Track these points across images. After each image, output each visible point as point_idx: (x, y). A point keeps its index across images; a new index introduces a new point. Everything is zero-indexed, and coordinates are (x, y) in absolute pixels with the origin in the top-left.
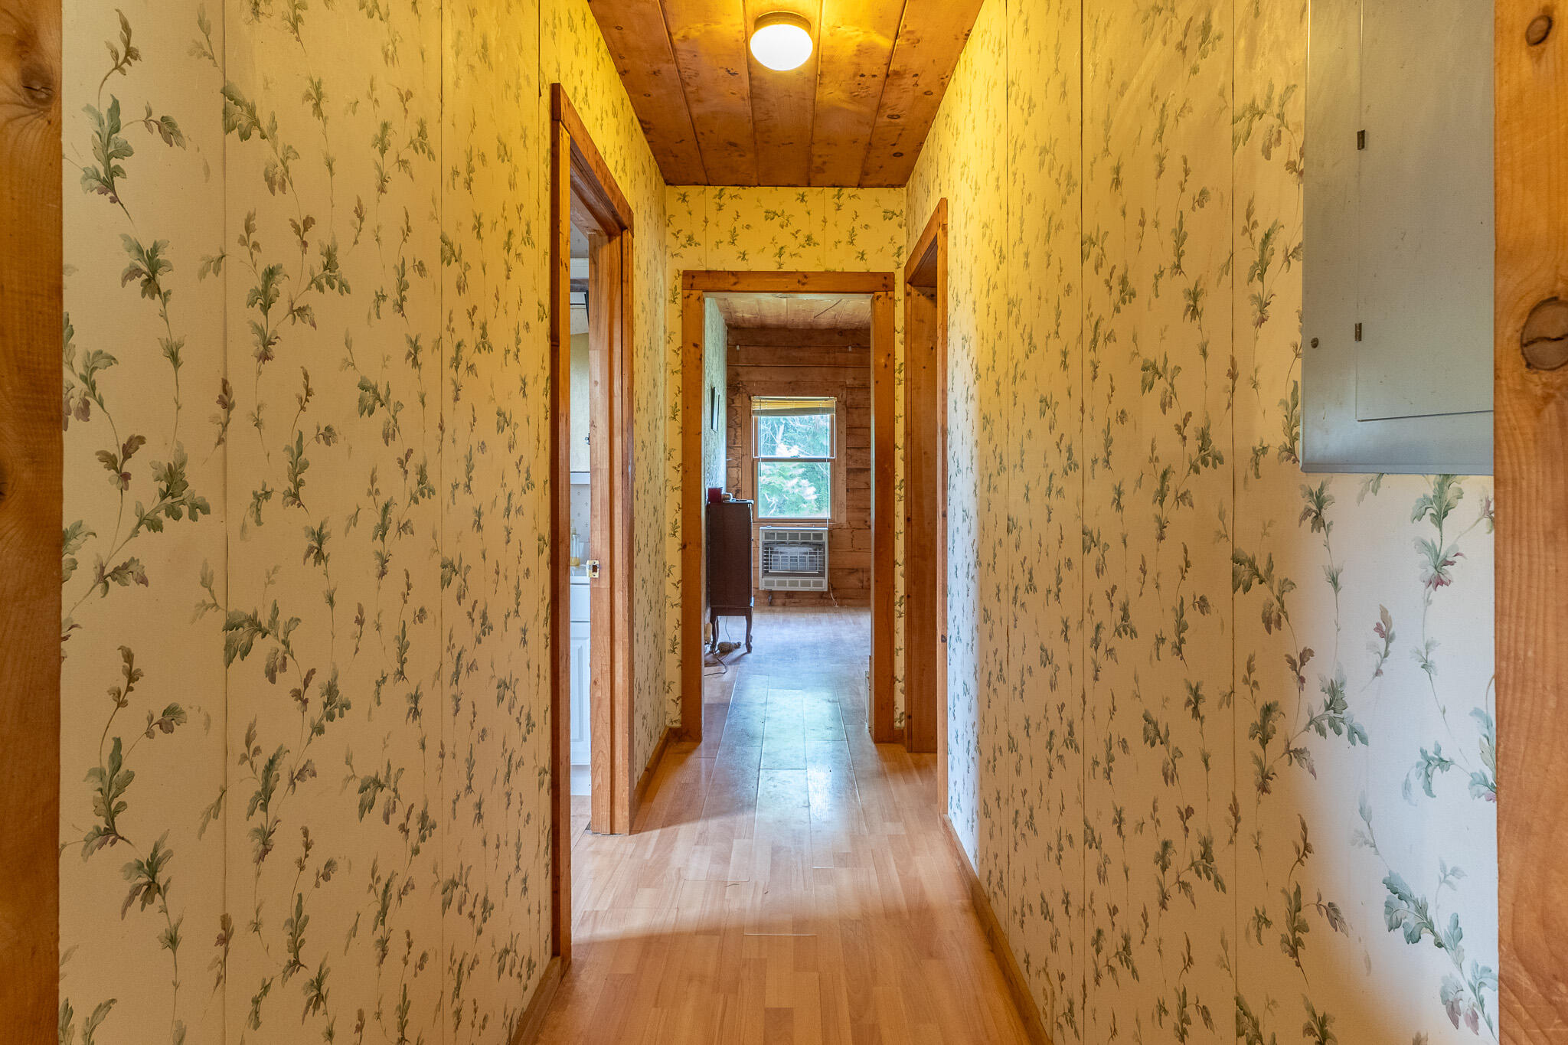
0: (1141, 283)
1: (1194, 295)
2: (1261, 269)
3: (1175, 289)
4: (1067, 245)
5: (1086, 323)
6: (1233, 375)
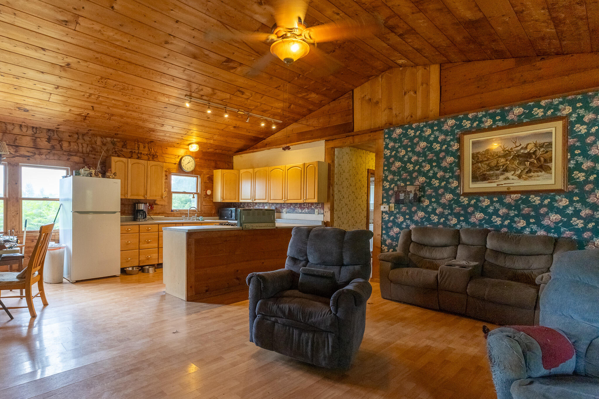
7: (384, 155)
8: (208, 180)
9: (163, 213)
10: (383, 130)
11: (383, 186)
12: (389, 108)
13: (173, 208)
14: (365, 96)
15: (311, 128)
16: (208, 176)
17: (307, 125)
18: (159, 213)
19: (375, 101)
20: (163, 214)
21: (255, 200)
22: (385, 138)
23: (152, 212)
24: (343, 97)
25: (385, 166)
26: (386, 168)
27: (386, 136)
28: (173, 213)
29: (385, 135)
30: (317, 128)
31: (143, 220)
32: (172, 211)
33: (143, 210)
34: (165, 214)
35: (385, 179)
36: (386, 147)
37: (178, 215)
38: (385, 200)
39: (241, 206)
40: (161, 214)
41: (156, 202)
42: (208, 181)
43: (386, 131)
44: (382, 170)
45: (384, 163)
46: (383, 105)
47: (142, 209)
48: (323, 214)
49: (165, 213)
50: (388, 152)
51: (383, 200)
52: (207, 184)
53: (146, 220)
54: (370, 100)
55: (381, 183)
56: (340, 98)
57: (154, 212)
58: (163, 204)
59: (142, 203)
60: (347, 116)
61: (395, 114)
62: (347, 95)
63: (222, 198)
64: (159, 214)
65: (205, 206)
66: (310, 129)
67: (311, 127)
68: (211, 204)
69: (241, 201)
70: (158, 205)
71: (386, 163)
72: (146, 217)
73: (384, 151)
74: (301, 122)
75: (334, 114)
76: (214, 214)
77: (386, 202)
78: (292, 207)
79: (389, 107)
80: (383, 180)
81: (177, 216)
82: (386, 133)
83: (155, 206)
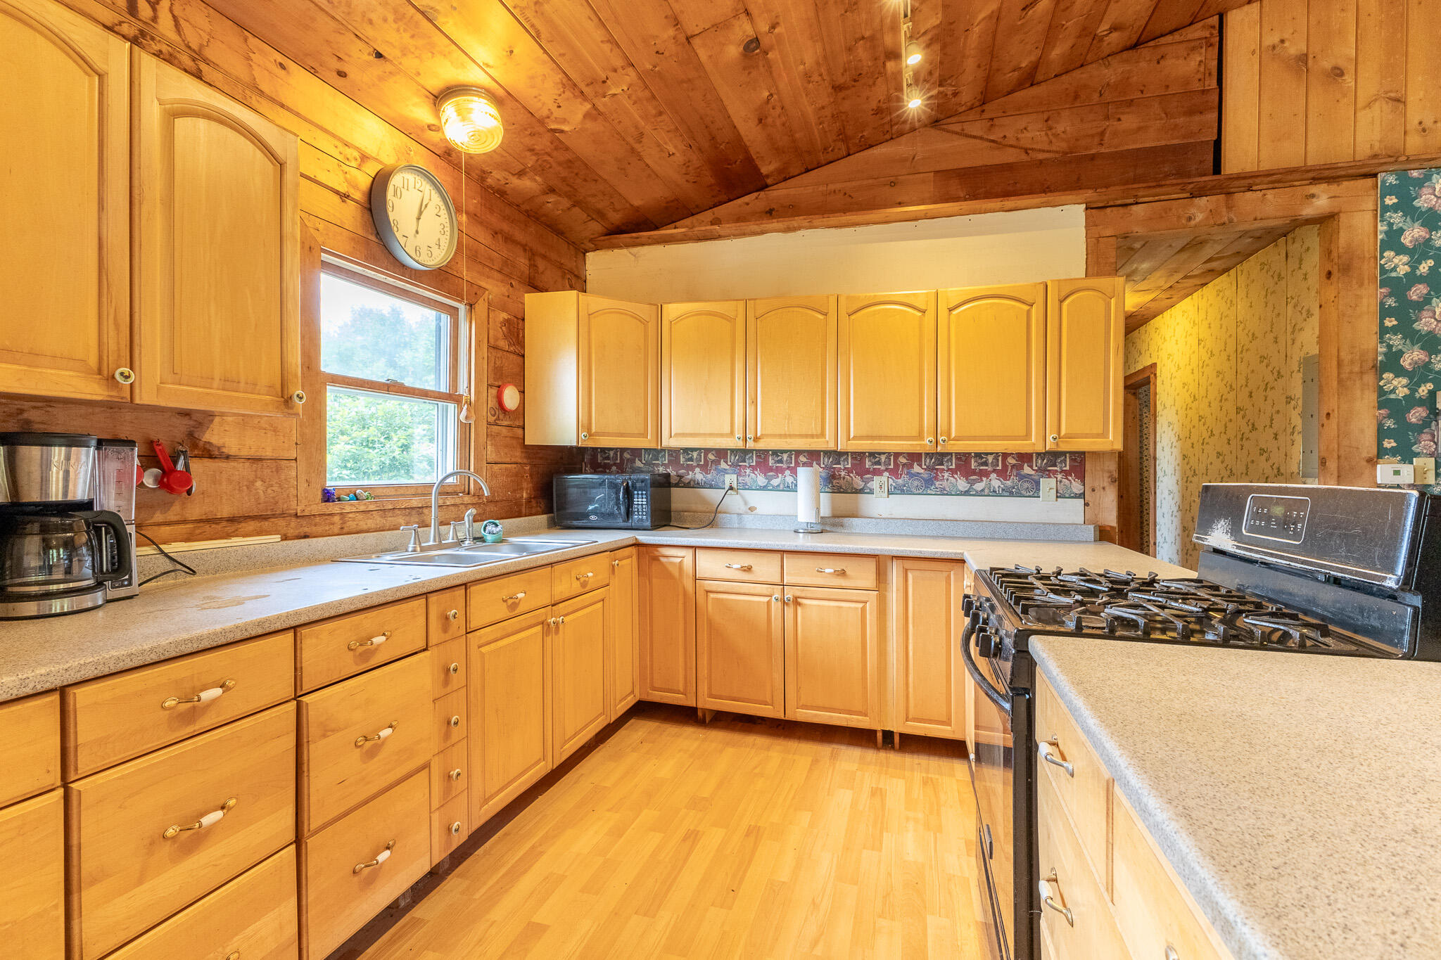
0: (1260, 426)
1: (1276, 435)
2: (1293, 433)
3: (1270, 432)
4: (1230, 407)
5: (1238, 433)
6: (1286, 455)
7: (1383, 271)
8: (505, 337)
9: (264, 518)
10: (1375, 175)
11: (1381, 392)
12: (1390, 99)
13: (337, 477)
14: (1282, 41)
15: (1010, 156)
16: (504, 315)
17: (993, 141)
18: (232, 520)
19: (1327, 64)
20: (266, 524)
21: (756, 439)
22: (1386, 209)
23: (172, 515)
24: (1177, 37)
25: (1385, 312)
26: (1390, 322)
27: (1391, 200)
28: (333, 508)
29: (1383, 197)
30: (1041, 156)
31: (99, 597)
32: (328, 496)
33: (87, 506)
34: (281, 523)
35: (1392, 362)
36: (1393, 241)
37: (370, 523)
38: (1389, 444)
39: (638, 464)
40: (252, 525)
41: (213, 436)
42: (503, 344)
43: (1392, 179)
44: (1376, 328)
45: (1382, 304)
46: (1368, 83)
47: (79, 492)
48: (1082, 496)
49: (283, 515)
50: (1400, 264)
51: (1380, 444)
52: (500, 354)
53: (122, 592)
54: (1303, 59)
55: (1370, 378)
56: (1163, 40)
57: (195, 509)
58: (268, 453)
59: (73, 440)
60: (1190, 112)
61: (1416, 122)
62: (1196, 32)
63: (585, 425)
64: (233, 524)
65: (496, 467)
66: (1011, 160)
67: (1011, 150)
68: (518, 455)
69: (668, 442)
70: (228, 457)
71: (1391, 302)
72: (120, 566)
73: (1382, 257)
74: (957, 128)
75: (1130, 103)
76: (529, 501)
77: (1393, 452)
78: (916, 469)
79: (1393, 95)
80: (1380, 369)
81: (363, 526)
82: (1389, 190)
83: (198, 468)
